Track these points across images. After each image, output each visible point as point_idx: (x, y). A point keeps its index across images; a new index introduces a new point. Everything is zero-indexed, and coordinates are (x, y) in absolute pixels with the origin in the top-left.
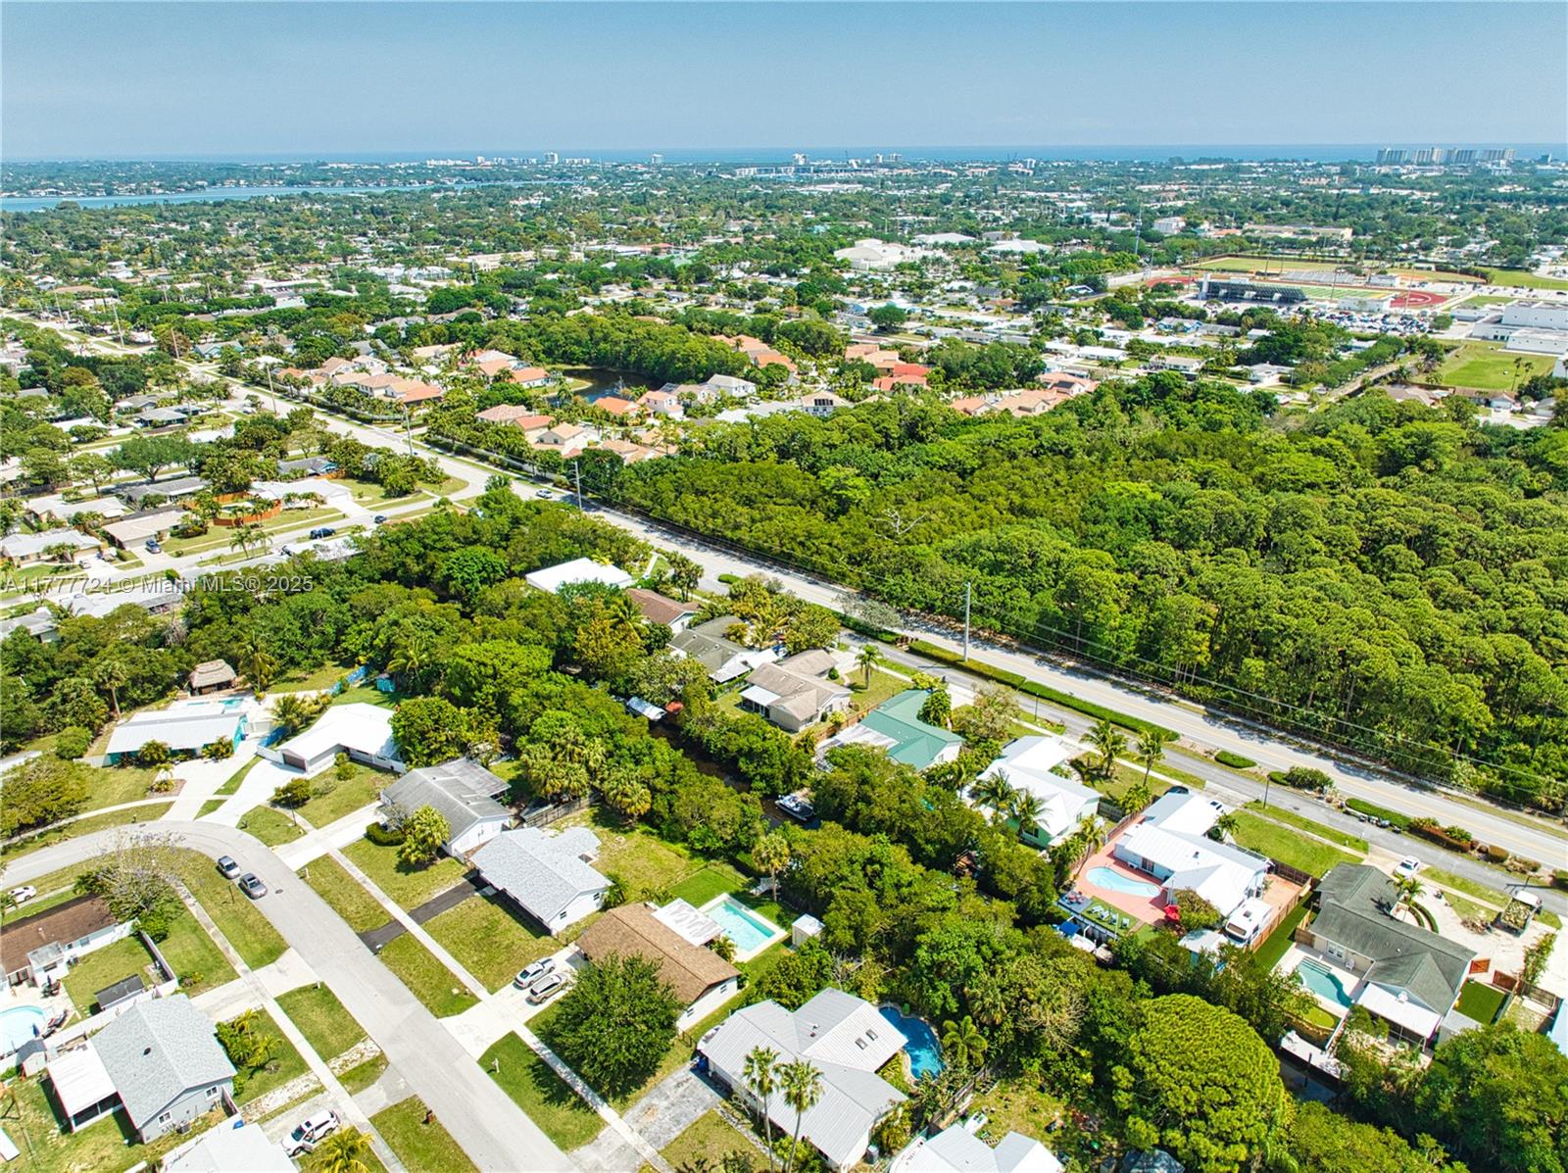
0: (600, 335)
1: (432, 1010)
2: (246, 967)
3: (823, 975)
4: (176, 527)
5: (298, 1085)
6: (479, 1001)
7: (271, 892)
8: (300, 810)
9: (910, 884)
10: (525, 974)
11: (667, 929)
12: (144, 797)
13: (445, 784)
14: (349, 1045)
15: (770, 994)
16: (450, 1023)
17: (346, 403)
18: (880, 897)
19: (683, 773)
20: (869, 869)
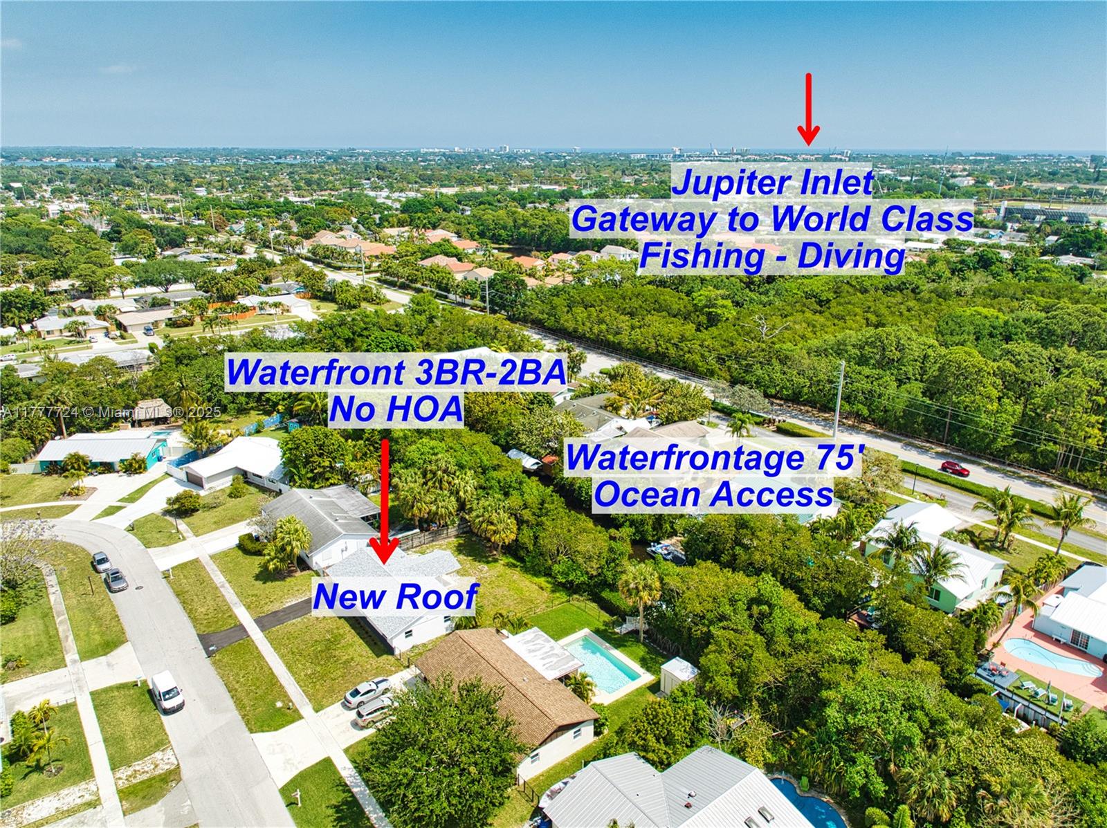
0: (522, 222)
1: (247, 723)
2: (77, 657)
3: (698, 730)
4: (170, 319)
5: (72, 795)
6: (301, 717)
7: (132, 588)
8: (187, 520)
9: (805, 631)
10: (356, 693)
11: (518, 658)
12: (57, 498)
13: (321, 504)
14: (144, 753)
15: (633, 746)
16: (264, 740)
17: (324, 257)
18: (770, 642)
19: (552, 507)
20: (755, 609)
